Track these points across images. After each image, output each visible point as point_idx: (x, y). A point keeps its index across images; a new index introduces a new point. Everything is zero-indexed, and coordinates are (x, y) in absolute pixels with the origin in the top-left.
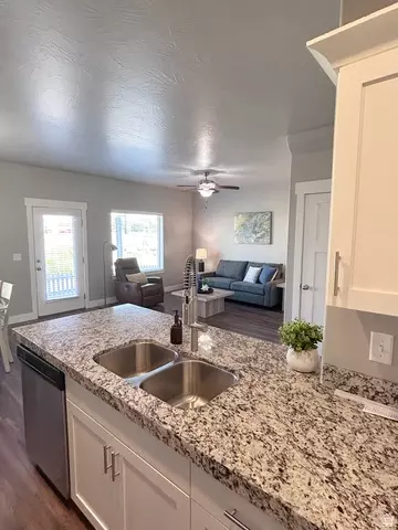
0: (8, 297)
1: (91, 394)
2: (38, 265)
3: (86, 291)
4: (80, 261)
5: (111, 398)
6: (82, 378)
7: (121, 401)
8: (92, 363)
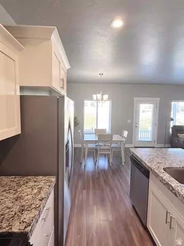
0: (126, 137)
1: (162, 184)
2: (137, 125)
3: (156, 139)
4: (154, 124)
5: (173, 189)
6: (158, 176)
7: (178, 192)
8: (163, 171)
